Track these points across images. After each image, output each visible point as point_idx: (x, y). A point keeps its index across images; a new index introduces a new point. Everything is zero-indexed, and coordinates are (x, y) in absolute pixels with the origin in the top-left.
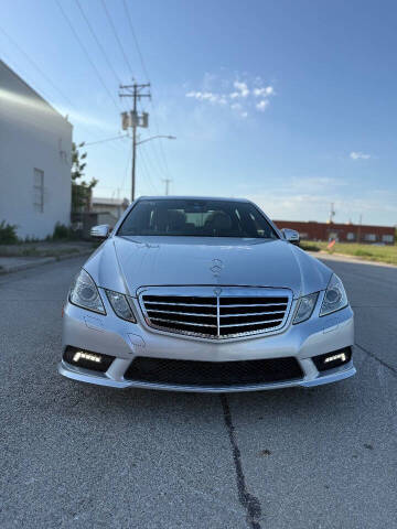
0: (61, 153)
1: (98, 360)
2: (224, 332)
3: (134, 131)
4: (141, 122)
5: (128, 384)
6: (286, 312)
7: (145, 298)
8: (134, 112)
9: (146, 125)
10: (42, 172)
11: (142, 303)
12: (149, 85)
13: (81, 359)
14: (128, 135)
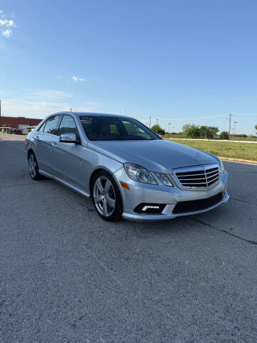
1: (158, 207)
5: (176, 215)
7: (177, 174)
11: (176, 177)
13: (148, 209)
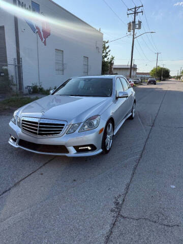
0: (97, 48)
2: (39, 134)
3: (134, 32)
4: (137, 26)
6: (63, 129)
8: (134, 22)
9: (140, 28)
10: (88, 58)
12: (142, 6)
14: (130, 34)
